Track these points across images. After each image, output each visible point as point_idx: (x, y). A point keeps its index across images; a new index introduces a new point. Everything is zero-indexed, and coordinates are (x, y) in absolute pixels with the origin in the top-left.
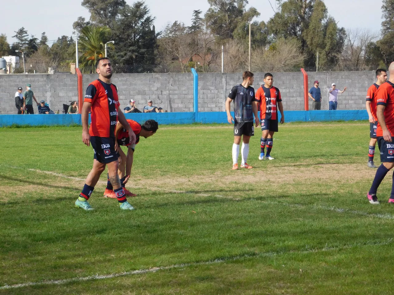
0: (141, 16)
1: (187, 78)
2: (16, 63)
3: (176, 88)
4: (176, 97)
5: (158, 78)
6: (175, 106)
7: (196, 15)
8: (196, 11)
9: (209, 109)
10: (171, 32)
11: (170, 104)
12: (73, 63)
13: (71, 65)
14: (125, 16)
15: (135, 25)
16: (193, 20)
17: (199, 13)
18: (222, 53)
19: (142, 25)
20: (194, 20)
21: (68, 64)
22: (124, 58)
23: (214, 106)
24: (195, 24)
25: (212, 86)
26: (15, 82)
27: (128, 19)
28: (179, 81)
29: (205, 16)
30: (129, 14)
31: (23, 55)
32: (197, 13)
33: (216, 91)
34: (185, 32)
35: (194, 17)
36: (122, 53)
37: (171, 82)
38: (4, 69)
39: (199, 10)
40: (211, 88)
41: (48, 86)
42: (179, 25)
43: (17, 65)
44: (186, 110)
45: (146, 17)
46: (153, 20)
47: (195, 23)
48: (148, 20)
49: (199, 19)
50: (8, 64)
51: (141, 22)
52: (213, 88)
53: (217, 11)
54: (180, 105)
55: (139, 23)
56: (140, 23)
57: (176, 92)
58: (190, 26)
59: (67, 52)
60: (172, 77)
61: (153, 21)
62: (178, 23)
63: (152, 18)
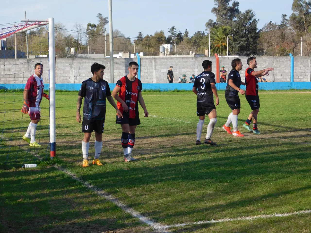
0: (250, 19)
1: (285, 59)
2: (171, 49)
3: (278, 66)
4: (278, 72)
5: (266, 60)
6: (277, 77)
7: (284, 18)
8: (284, 15)
9: (299, 79)
10: (267, 28)
11: (274, 76)
12: (206, 49)
13: (205, 50)
14: (239, 19)
15: (246, 24)
16: (281, 21)
17: (286, 16)
19: (250, 24)
20: (282, 21)
21: (203, 49)
22: (239, 46)
23: (302, 77)
24: (283, 23)
25: (301, 64)
26: (175, 62)
27: (241, 20)
28: (280, 61)
29: (289, 18)
30: (242, 18)
31: (175, 43)
32: (284, 16)
33: (304, 68)
34: (276, 28)
35: (282, 19)
36: (237, 42)
37: (275, 62)
38: (163, 52)
39: (286, 14)
40: (301, 66)
41: (196, 65)
42: (273, 24)
43: (171, 50)
44: (285, 80)
45: (253, 19)
46: (258, 21)
47: (283, 22)
48: (255, 21)
49: (285, 20)
50: (166, 49)
51: (250, 22)
52: (302, 66)
53: (298, 15)
54: (281, 77)
55: (248, 23)
56: (249, 23)
57: (278, 69)
58: (280, 24)
59: (202, 41)
60: (275, 59)
61: (258, 22)
62: (272, 23)
63: (257, 20)
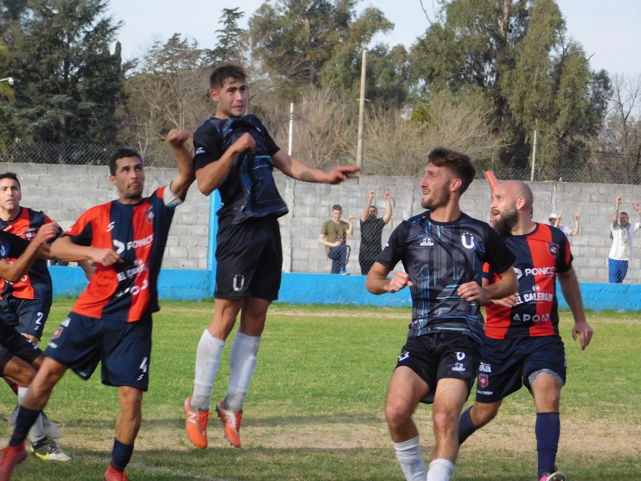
0: (87, 18)
7: (228, 21)
8: (229, 12)
10: (161, 62)
14: (44, 15)
15: (71, 39)
16: (219, 33)
17: (237, 15)
18: (291, 121)
19: (86, 39)
20: (223, 34)
22: (36, 124)
24: (226, 44)
27: (50, 23)
29: (250, 24)
30: (55, 12)
32: (232, 15)
34: (199, 62)
35: (223, 27)
36: (31, 111)
39: (236, 9)
42: (183, 45)
44: (190, 264)
45: (97, 19)
46: (115, 28)
47: (224, 41)
48: (104, 29)
49: (236, 30)
51: (85, 32)
53: (282, 14)
54: (175, 252)
55: (79, 36)
56: (83, 35)
58: (213, 48)
60: (157, 177)
61: (116, 31)
62: (182, 40)
63: (113, 24)
